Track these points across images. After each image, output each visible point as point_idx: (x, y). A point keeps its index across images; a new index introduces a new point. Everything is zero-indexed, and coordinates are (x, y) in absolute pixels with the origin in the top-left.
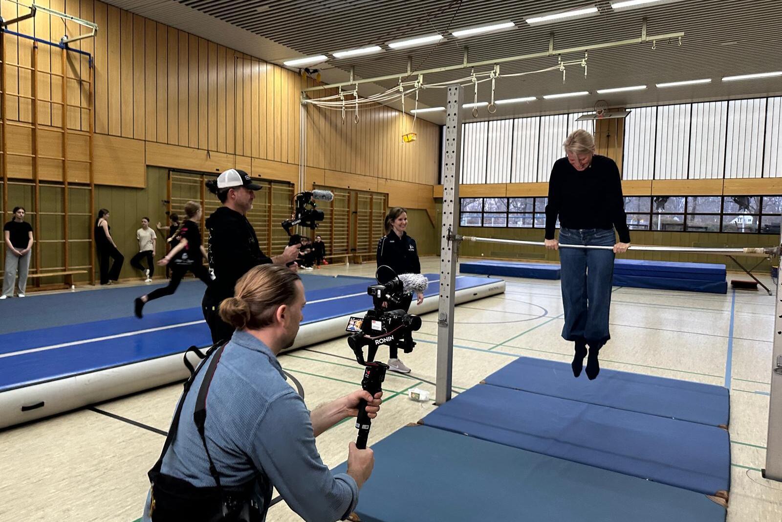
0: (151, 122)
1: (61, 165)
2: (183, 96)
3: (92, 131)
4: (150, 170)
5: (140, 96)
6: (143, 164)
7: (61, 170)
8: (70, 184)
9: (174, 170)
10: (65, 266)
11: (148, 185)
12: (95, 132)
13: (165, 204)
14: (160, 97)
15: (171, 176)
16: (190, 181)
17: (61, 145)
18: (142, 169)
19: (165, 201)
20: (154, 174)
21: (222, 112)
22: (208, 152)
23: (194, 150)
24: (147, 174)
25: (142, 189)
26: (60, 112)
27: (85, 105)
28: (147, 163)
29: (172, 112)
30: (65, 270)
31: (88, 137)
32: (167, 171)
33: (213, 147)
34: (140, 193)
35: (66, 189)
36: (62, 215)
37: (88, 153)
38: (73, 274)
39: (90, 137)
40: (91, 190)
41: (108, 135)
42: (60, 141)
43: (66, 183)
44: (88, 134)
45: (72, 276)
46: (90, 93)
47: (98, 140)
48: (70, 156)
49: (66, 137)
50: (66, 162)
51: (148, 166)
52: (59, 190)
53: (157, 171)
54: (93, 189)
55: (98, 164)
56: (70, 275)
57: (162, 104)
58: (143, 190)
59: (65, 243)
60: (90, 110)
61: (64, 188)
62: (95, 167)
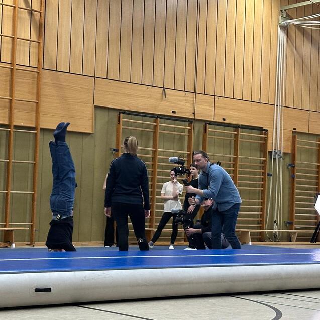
0: (102, 55)
1: (8, 105)
2: (138, 24)
3: (40, 66)
4: (99, 112)
5: (91, 26)
6: (91, 105)
7: (7, 111)
8: (16, 127)
9: (125, 112)
10: (5, 222)
11: (95, 130)
12: (43, 69)
13: (114, 152)
14: (112, 25)
15: (122, 119)
16: (141, 125)
17: (8, 83)
18: (89, 110)
19: (114, 150)
20: (103, 117)
21: (181, 41)
22: (164, 90)
23: (148, 88)
24: (96, 116)
25: (89, 134)
26: (10, 46)
27: (34, 38)
28: (95, 105)
29: (125, 43)
30: (5, 226)
31: (36, 74)
32: (117, 113)
33: (169, 84)
34: (87, 140)
35: (12, 132)
36: (6, 162)
37: (35, 92)
38: (14, 230)
39: (38, 73)
40: (36, 133)
41: (56, 71)
42: (8, 79)
43: (12, 127)
44: (36, 70)
45: (13, 232)
46: (41, 24)
47: (47, 77)
48: (17, 96)
49: (14, 74)
50: (14, 102)
51: (96, 107)
52: (4, 133)
53: (106, 113)
54: (39, 132)
55: (45, 105)
56: (12, 230)
57: (114, 35)
58: (90, 136)
59: (7, 193)
60: (39, 43)
61: (9, 131)
62: (41, 109)
